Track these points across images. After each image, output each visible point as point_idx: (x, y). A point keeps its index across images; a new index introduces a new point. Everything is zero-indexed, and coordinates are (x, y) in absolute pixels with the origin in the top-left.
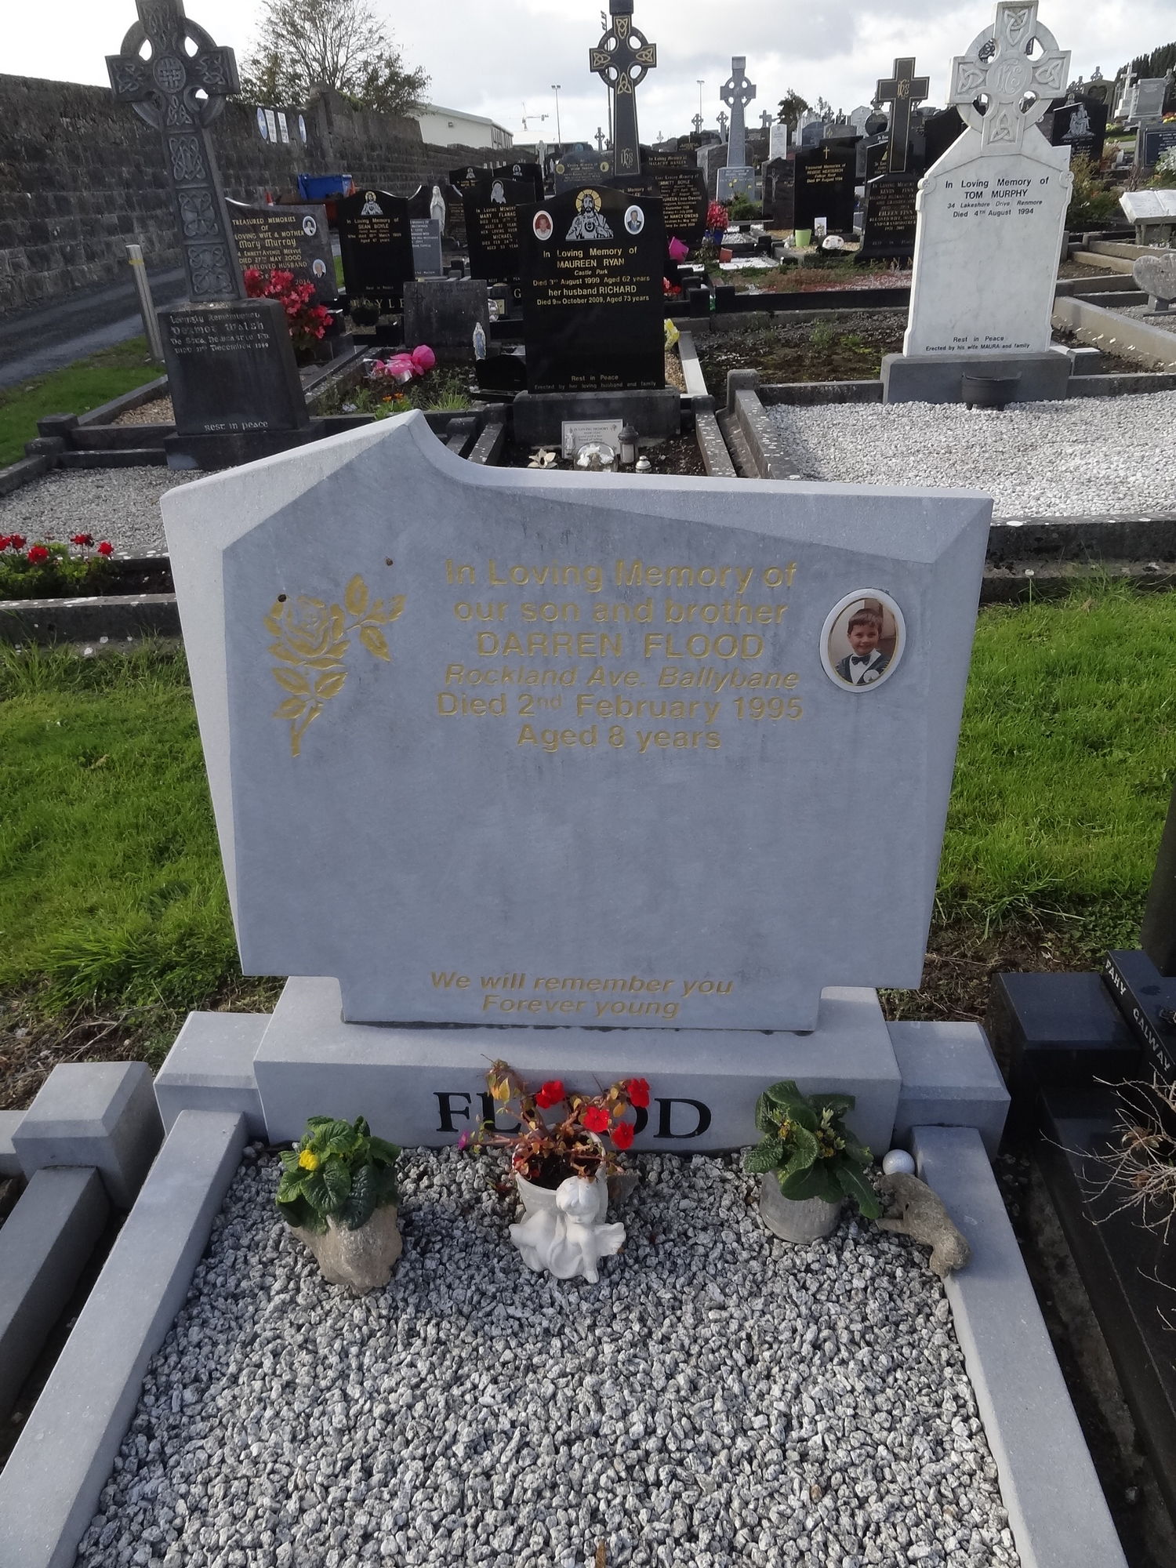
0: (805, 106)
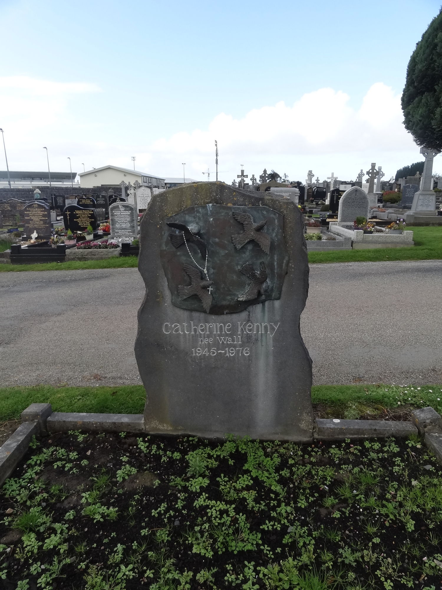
0: (279, 176)
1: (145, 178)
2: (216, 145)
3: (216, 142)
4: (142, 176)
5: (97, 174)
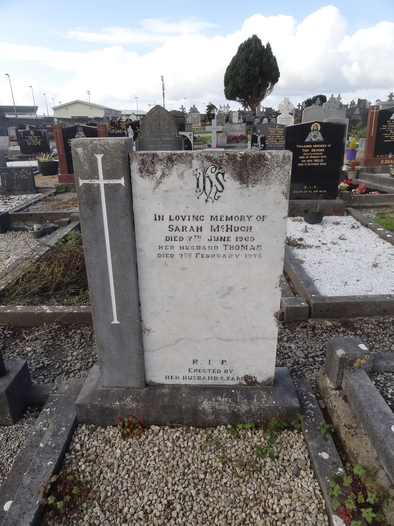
1: (107, 110)
2: (163, 80)
3: (162, 77)
4: (105, 109)
5: (67, 107)
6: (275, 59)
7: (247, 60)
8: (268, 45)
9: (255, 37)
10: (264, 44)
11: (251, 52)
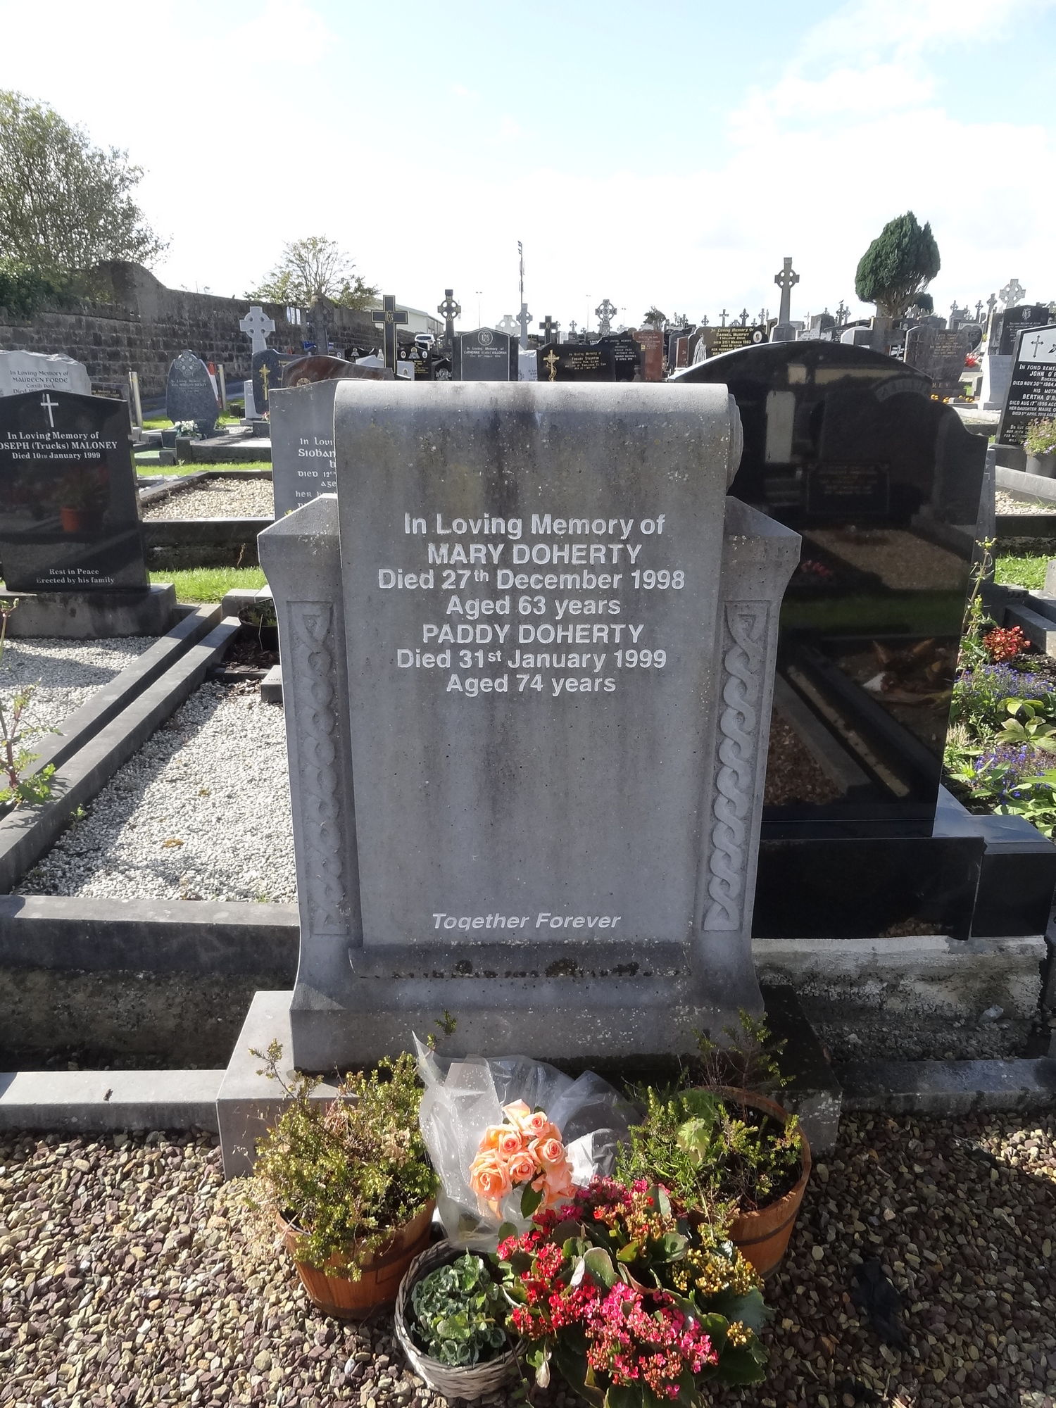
6: (935, 245)
7: (899, 246)
8: (927, 226)
9: (910, 215)
10: (921, 223)
11: (905, 236)
